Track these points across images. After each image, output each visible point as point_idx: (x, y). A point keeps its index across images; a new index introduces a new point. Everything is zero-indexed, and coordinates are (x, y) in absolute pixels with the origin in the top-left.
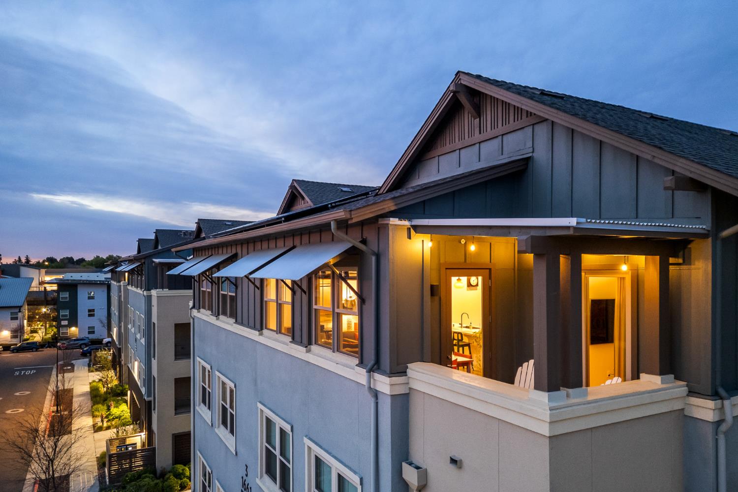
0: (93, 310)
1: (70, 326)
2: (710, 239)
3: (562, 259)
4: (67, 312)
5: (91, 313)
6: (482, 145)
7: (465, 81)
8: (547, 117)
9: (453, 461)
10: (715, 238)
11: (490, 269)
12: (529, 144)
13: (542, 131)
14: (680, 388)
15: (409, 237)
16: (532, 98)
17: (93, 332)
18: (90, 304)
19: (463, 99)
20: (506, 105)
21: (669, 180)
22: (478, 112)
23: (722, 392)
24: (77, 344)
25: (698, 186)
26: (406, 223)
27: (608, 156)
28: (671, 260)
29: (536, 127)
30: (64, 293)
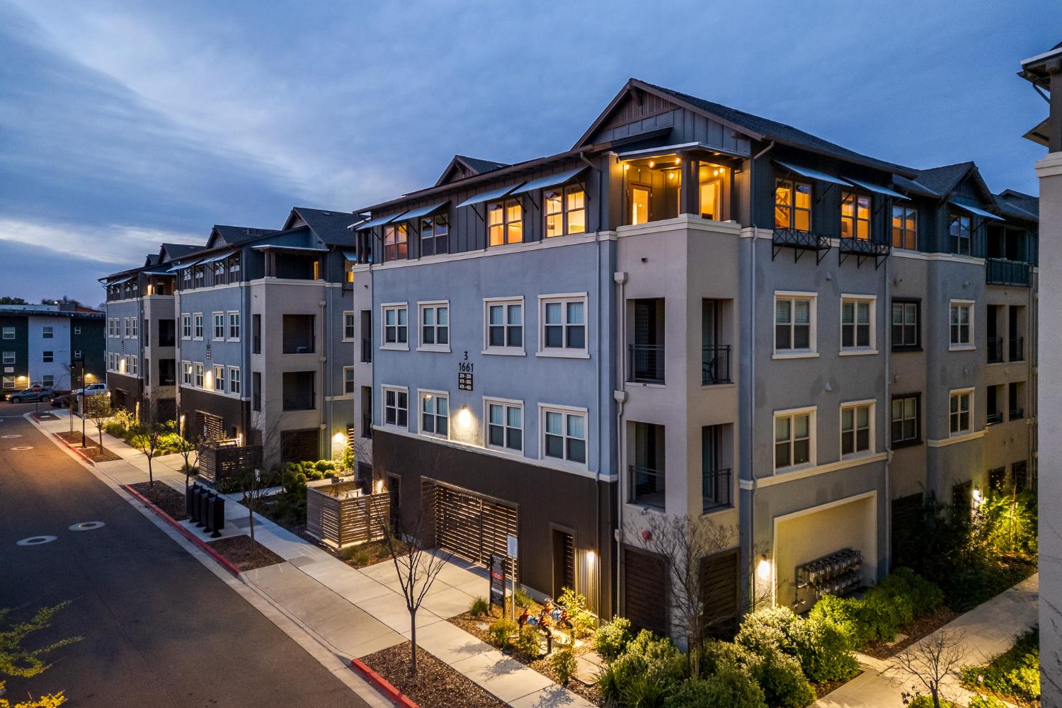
0: (51, 353)
1: (16, 374)
2: (750, 161)
3: (692, 163)
4: (13, 356)
5: (48, 357)
6: (644, 121)
7: (635, 84)
8: (682, 106)
9: (644, 260)
10: (752, 159)
11: (651, 188)
12: (672, 120)
13: (679, 114)
14: (739, 226)
15: (617, 162)
16: (673, 96)
17: (51, 383)
18: (48, 345)
19: (634, 94)
20: (658, 98)
21: (733, 134)
22: (641, 103)
23: (754, 225)
24: (36, 395)
25: (745, 137)
26: (616, 155)
27: (710, 127)
28: (736, 171)
29: (676, 112)
30: (8, 328)
